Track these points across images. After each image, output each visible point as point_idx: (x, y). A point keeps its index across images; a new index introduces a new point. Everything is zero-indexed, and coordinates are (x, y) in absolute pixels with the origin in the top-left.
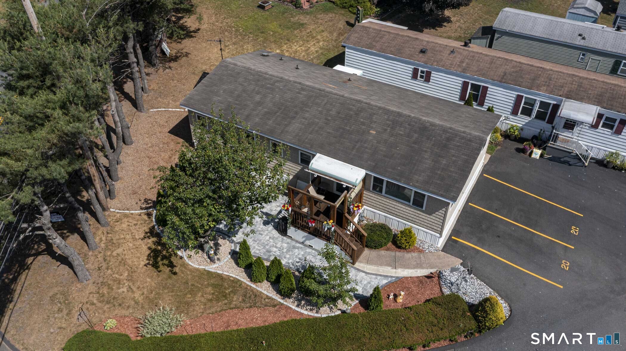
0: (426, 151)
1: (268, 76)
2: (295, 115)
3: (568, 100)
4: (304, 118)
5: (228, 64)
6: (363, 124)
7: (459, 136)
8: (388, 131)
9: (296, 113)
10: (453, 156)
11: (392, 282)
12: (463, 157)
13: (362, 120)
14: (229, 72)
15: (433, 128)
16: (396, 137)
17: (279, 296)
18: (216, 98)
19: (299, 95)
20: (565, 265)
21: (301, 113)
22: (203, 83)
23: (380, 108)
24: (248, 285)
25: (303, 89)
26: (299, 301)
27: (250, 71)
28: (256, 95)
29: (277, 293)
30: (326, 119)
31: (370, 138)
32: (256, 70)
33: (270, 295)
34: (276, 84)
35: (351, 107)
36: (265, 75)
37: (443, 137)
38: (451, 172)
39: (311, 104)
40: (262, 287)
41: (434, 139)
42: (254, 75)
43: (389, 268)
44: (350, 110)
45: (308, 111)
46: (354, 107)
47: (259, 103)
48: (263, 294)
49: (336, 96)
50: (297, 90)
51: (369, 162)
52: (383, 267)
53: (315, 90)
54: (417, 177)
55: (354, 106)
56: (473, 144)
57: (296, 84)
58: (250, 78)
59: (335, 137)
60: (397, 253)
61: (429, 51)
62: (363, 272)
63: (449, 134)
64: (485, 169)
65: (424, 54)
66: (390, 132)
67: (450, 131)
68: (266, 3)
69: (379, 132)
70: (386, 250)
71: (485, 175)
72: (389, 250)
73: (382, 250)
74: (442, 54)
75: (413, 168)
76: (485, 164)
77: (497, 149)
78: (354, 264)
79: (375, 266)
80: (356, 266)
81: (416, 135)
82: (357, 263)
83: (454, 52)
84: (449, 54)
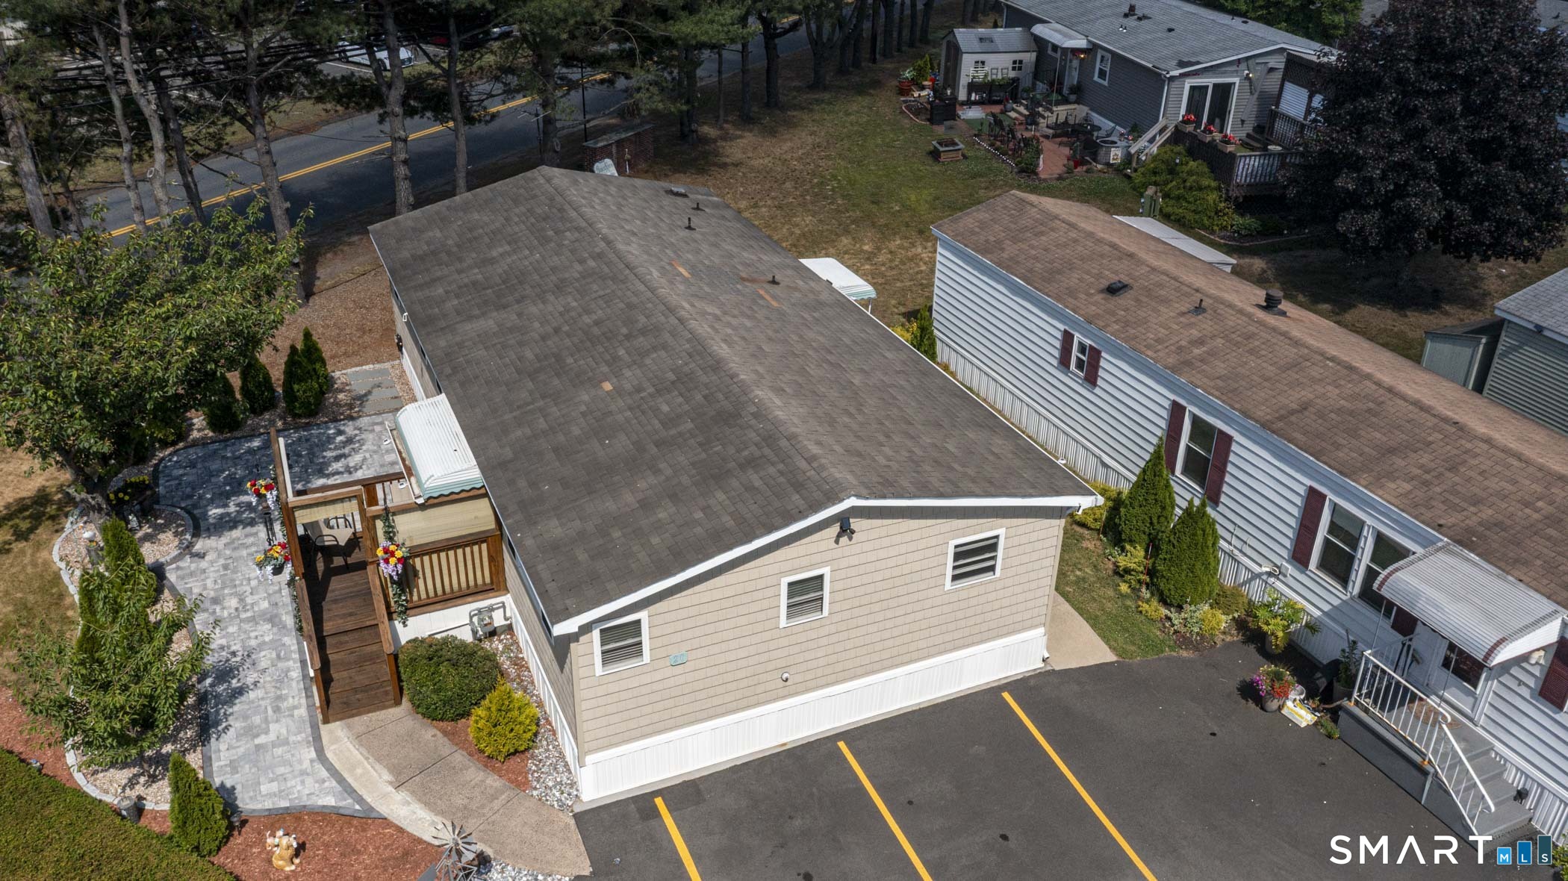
1: (573, 214)
3: (1458, 549)
5: (539, 177)
6: (614, 360)
7: (786, 465)
8: (643, 395)
12: (727, 519)
13: (621, 352)
15: (752, 422)
16: (638, 414)
19: (577, 266)
23: (694, 338)
25: (599, 256)
27: (557, 197)
31: (585, 397)
34: (567, 233)
36: (570, 211)
37: (746, 453)
38: (645, 544)
41: (718, 448)
43: (387, 776)
49: (641, 287)
50: (587, 255)
52: (378, 766)
53: (619, 263)
56: (796, 497)
57: (601, 243)
59: (519, 372)
60: (456, 755)
61: (1131, 292)
62: (316, 751)
63: (767, 451)
64: (1032, 683)
65: (1109, 296)
66: (642, 398)
67: (784, 443)
68: (946, 146)
69: (618, 391)
70: (445, 733)
71: (1006, 695)
72: (451, 737)
73: (436, 727)
74: (1162, 309)
75: (576, 500)
76: (1057, 668)
77: (1175, 654)
78: (326, 721)
79: (365, 753)
80: (325, 730)
81: (690, 425)
82: (338, 723)
83: (1204, 311)
84: (1183, 314)
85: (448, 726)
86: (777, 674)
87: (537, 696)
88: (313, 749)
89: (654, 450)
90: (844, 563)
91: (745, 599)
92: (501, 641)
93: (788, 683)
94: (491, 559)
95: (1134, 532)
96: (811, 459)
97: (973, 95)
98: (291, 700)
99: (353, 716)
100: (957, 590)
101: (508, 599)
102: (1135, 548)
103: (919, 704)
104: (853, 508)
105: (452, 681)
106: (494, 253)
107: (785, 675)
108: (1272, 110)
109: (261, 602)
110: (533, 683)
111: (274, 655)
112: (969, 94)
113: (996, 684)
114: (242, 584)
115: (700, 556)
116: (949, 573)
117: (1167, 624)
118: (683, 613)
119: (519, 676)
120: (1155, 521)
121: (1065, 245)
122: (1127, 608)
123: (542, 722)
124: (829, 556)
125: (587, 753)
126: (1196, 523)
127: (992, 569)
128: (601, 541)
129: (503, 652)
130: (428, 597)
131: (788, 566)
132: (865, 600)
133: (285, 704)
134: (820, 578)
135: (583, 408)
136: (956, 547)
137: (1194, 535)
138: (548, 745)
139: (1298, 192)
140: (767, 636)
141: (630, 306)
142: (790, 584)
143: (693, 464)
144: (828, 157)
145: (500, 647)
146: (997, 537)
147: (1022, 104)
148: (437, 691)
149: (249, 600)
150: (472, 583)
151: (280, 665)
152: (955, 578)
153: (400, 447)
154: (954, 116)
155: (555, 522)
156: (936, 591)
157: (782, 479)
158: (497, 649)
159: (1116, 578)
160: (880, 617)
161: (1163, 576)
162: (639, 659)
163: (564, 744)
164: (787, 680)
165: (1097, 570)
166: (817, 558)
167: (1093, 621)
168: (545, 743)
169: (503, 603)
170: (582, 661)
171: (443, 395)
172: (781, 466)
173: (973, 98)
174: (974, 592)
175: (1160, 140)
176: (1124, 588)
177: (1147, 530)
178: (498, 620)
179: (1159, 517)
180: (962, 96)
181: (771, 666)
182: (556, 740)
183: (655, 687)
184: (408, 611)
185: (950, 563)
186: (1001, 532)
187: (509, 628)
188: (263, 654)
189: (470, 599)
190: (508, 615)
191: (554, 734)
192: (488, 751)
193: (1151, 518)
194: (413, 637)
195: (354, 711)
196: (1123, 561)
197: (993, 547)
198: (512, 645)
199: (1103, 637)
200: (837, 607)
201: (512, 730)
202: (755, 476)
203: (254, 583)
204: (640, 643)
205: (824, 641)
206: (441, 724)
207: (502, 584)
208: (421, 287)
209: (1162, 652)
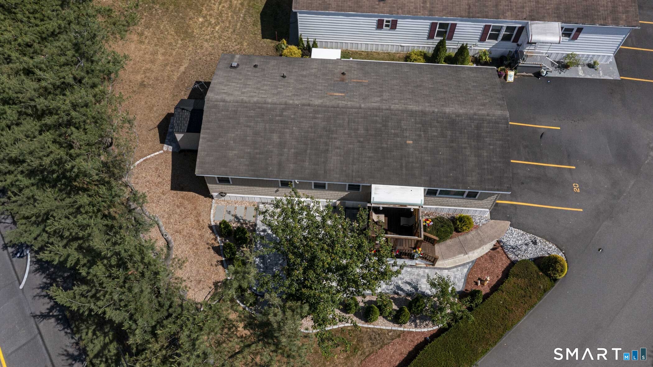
0: (465, 148)
1: (269, 106)
2: (327, 147)
3: (533, 22)
4: (337, 148)
5: (216, 103)
6: (396, 135)
7: (486, 121)
8: (423, 135)
9: (326, 144)
10: (490, 144)
11: (471, 267)
12: (498, 142)
13: (393, 131)
14: (223, 113)
15: (460, 118)
16: (433, 141)
17: (396, 325)
18: (231, 154)
19: (317, 120)
20: (576, 188)
21: (330, 143)
22: (203, 138)
23: (403, 111)
24: (367, 328)
25: (316, 112)
26: (414, 321)
27: (245, 105)
28: (272, 134)
29: (394, 323)
30: (359, 142)
31: (411, 150)
32: (252, 101)
33: (390, 328)
34: (284, 113)
35: (375, 118)
36: (265, 105)
37: (473, 126)
38: (494, 162)
39: (335, 129)
40: (378, 324)
41: (466, 130)
42: (254, 110)
43: (462, 255)
44: (376, 122)
45: (335, 138)
46: (377, 118)
47: (282, 145)
48: (384, 329)
49: (354, 110)
50: (311, 115)
51: (423, 178)
52: (457, 257)
53: (330, 109)
54: (470, 178)
55: (376, 116)
56: (500, 125)
57: (306, 107)
58: (250, 114)
59: (379, 161)
63: (476, 122)
66: (425, 137)
67: (476, 117)
69: (415, 141)
72: (452, 238)
96: (489, 115)
115: (508, 153)
143: (468, 139)
157: (491, 124)
202: (485, 129)
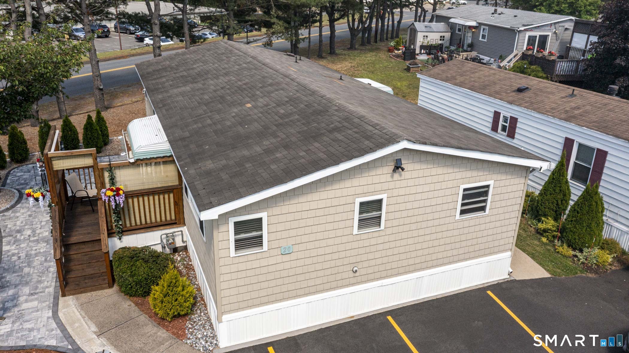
6: (253, 96)
13: (258, 93)
14: (212, 47)
23: (300, 85)
31: (235, 110)
34: (233, 57)
43: (93, 329)
46: (271, 81)
52: (90, 322)
58: (219, 52)
59: (199, 103)
60: (141, 317)
61: (531, 91)
62: (53, 311)
63: (346, 124)
64: (504, 286)
65: (518, 93)
66: (269, 108)
67: (356, 120)
68: (413, 65)
69: (255, 107)
70: (137, 304)
71: (489, 292)
72: (140, 306)
73: (131, 301)
74: (551, 96)
75: (225, 151)
76: (517, 279)
77: (584, 275)
78: (64, 295)
79: (83, 314)
80: (62, 300)
81: (297, 117)
82: (71, 297)
83: (575, 96)
84: (562, 98)
85: (139, 300)
86: (349, 268)
87: (198, 285)
88: (51, 311)
89: (275, 128)
90: (395, 192)
91: (332, 210)
92: (179, 255)
93: (357, 274)
94: (176, 203)
95: (547, 210)
96: (374, 126)
97: (423, 50)
98: (46, 283)
99: (81, 293)
100: (462, 220)
101: (185, 229)
102: (548, 219)
103: (437, 296)
104: (405, 150)
105: (142, 270)
106: (195, 66)
107: (355, 269)
108: (568, 47)
109: (44, 232)
110: (196, 277)
111: (43, 259)
112: (421, 50)
113: (482, 286)
114: (37, 224)
115: (304, 173)
116: (459, 208)
117: (576, 259)
118: (290, 217)
119: (188, 274)
120: (560, 202)
121: (489, 76)
122: (549, 250)
123: (199, 299)
124: (385, 186)
125: (223, 314)
126: (592, 198)
127: (483, 209)
128: (238, 169)
129: (180, 261)
130: (136, 225)
131: (359, 190)
132: (407, 221)
133: (42, 285)
134: (380, 201)
135: (234, 114)
136: (465, 190)
137: (591, 205)
138: (201, 313)
139: (592, 71)
140: (345, 239)
141: (264, 77)
142: (362, 204)
143: (299, 133)
144: (358, 70)
145: (179, 259)
146: (488, 186)
147: (445, 54)
148: (132, 276)
149: (38, 232)
150: (163, 219)
151: (45, 264)
152: (463, 212)
153: (127, 140)
154: (415, 58)
155: (210, 162)
156: (451, 219)
157: (356, 135)
158: (177, 259)
159: (538, 235)
160: (415, 233)
161: (571, 231)
162: (260, 248)
163: (210, 312)
164: (356, 271)
165: (526, 231)
166: (378, 187)
167: (533, 256)
168: (199, 311)
169: (182, 231)
170: (221, 245)
171: (156, 115)
172: (355, 130)
173: (422, 52)
174: (472, 223)
175: (514, 60)
176: (544, 240)
177: (555, 209)
178: (179, 243)
179: (562, 201)
180: (417, 51)
181: (346, 261)
182: (206, 310)
183: (271, 269)
184: (123, 232)
185: (460, 202)
186: (491, 183)
187: (185, 248)
188: (37, 258)
189: (162, 228)
190: (185, 240)
191: (206, 306)
192: (161, 313)
193: (557, 201)
194: (124, 246)
195: (82, 290)
196: (541, 226)
197: (486, 193)
198: (186, 257)
199: (540, 264)
200: (389, 224)
201: (176, 300)
202: (339, 135)
203: (43, 223)
204: (261, 236)
205: (380, 247)
206: (135, 299)
207: (182, 221)
208: (155, 79)
209: (577, 273)
